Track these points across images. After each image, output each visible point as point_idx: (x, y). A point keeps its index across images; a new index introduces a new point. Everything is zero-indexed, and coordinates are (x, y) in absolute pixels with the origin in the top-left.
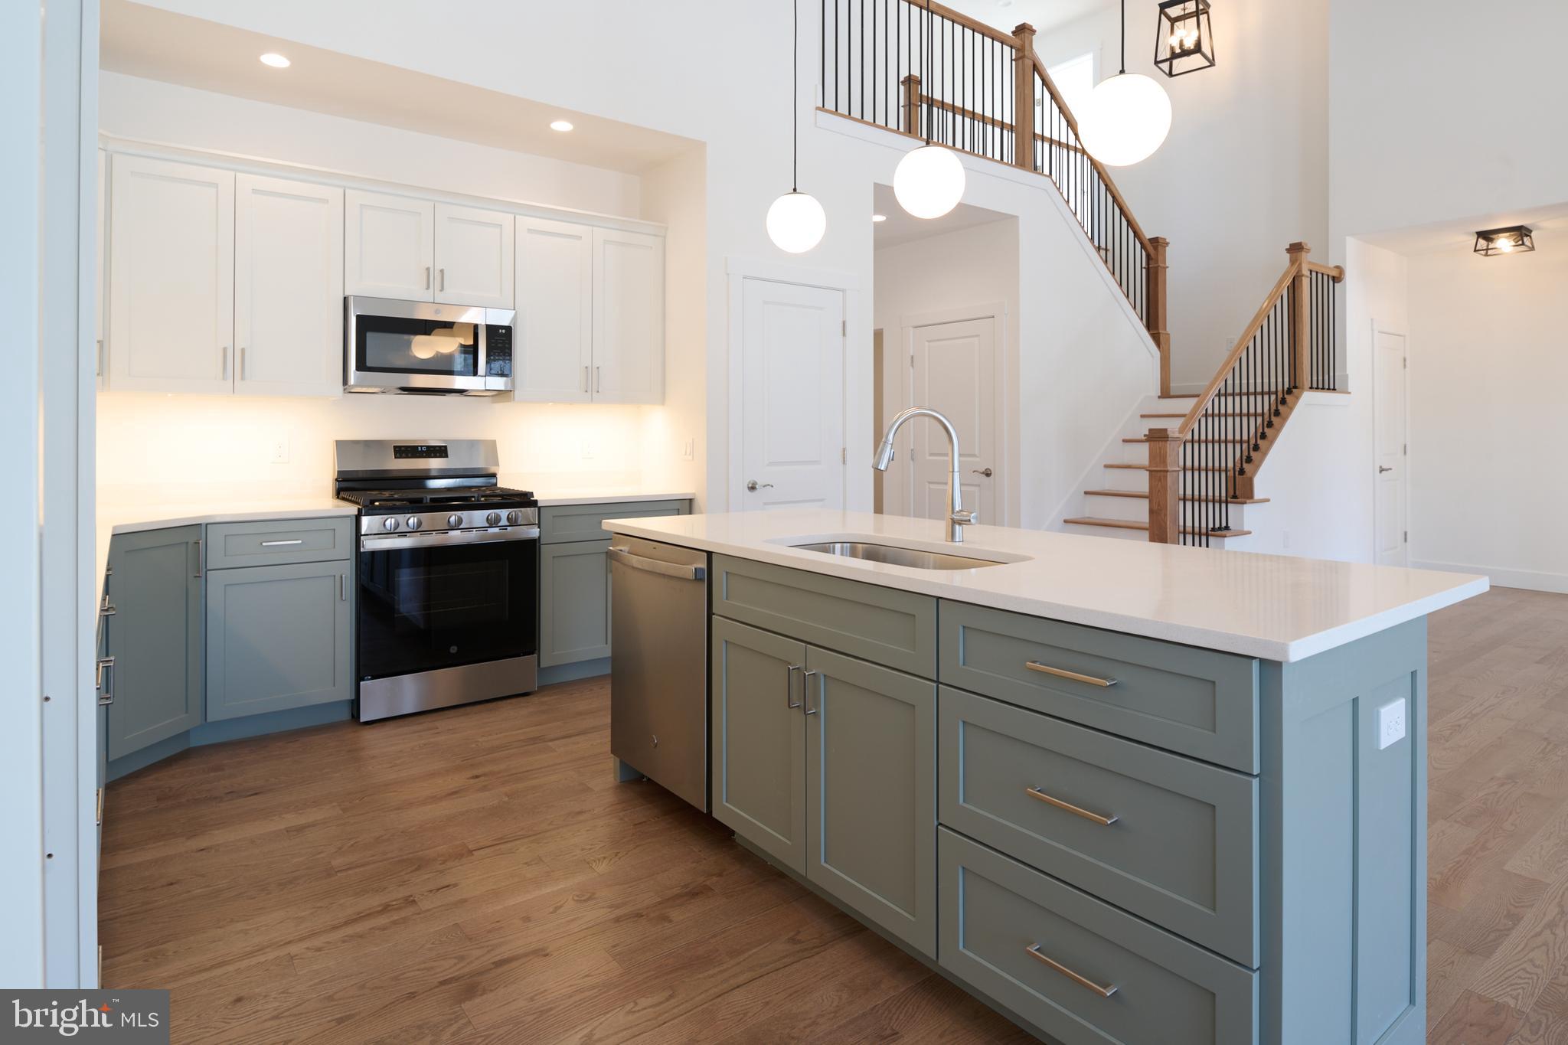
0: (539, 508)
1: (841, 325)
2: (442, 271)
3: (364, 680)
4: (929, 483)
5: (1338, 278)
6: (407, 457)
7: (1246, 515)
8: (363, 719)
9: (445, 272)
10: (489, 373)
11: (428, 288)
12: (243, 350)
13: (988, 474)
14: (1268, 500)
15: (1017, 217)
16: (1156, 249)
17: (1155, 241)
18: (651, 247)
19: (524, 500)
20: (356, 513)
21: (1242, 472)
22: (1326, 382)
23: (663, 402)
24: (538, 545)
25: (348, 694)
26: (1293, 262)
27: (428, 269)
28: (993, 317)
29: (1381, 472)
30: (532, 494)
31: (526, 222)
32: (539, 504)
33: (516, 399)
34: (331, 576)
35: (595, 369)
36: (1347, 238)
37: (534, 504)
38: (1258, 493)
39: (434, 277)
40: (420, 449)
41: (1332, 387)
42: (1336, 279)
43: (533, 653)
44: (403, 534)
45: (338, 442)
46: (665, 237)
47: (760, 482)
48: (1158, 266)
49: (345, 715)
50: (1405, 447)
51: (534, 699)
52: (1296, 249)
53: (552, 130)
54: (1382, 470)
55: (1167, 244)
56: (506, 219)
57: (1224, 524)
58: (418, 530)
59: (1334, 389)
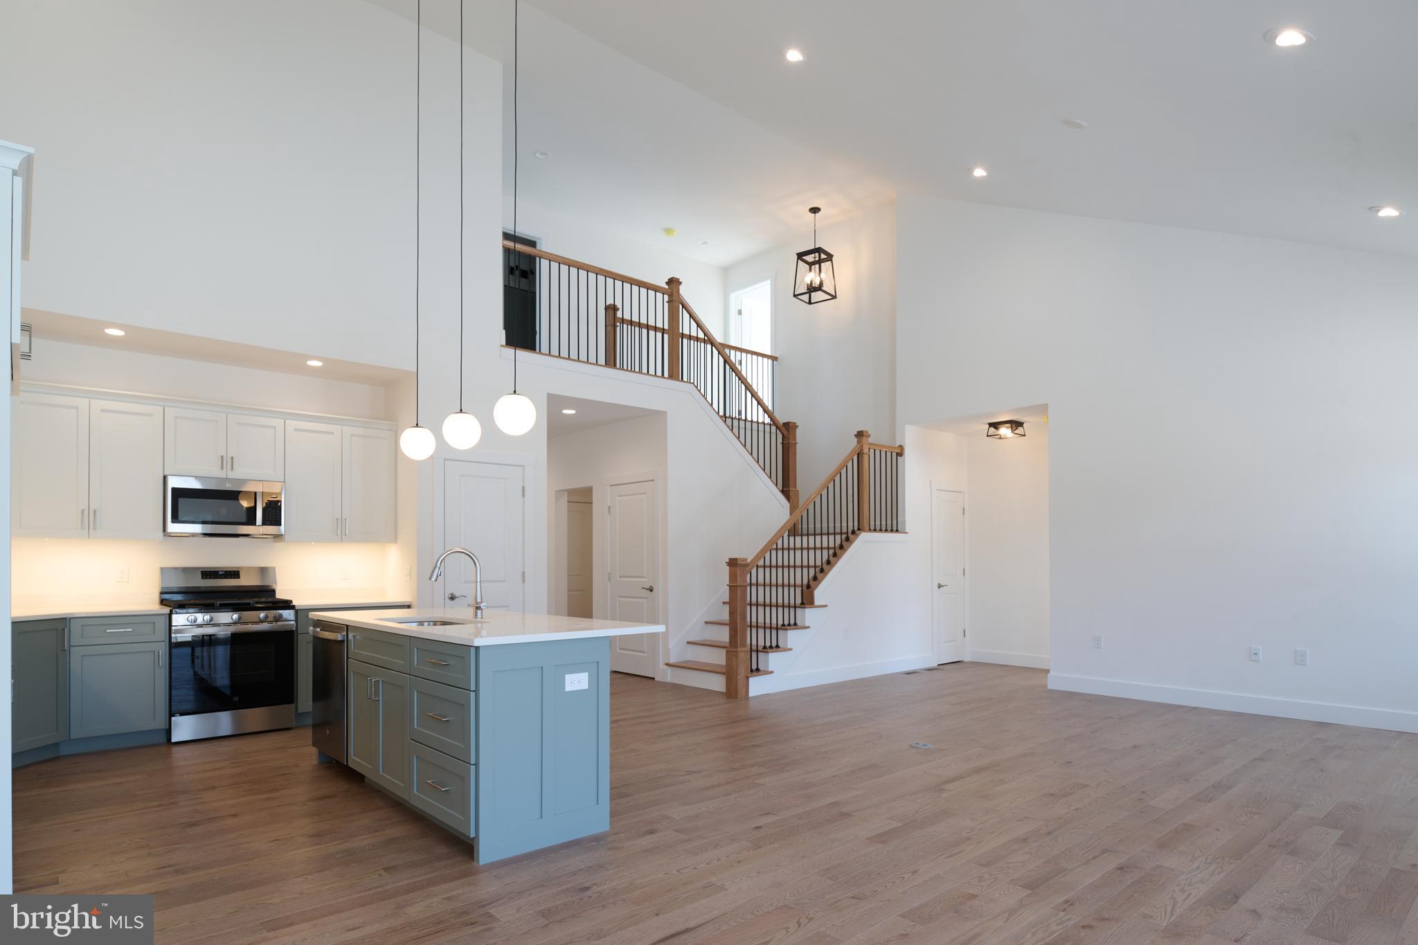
0: (297, 611)
1: (521, 489)
2: (232, 458)
3: (174, 716)
4: (619, 597)
5: (900, 453)
6: (211, 578)
7: (808, 616)
8: (173, 741)
9: (234, 458)
10: (264, 523)
11: (222, 468)
12: (95, 511)
13: (651, 589)
14: (826, 606)
15: (665, 412)
16: (788, 430)
17: (787, 425)
18: (386, 438)
19: (287, 605)
20: (169, 612)
21: (808, 586)
22: (892, 525)
23: (395, 541)
24: (295, 634)
25: (163, 725)
26: (859, 442)
27: (222, 457)
28: (653, 480)
29: (939, 587)
30: (291, 601)
31: (292, 424)
32: (296, 608)
33: (286, 540)
34: (151, 651)
35: (343, 520)
36: (907, 426)
37: (293, 607)
38: (817, 602)
39: (226, 461)
40: (220, 573)
41: (895, 529)
42: (900, 454)
43: (293, 703)
44: (200, 626)
45: (162, 569)
46: (397, 431)
47: (457, 594)
48: (789, 443)
49: (163, 739)
50: (964, 570)
51: (292, 732)
52: (860, 435)
53: (308, 365)
54: (940, 586)
55: (797, 427)
56: (278, 423)
57: (792, 622)
58: (210, 623)
59: (897, 531)
